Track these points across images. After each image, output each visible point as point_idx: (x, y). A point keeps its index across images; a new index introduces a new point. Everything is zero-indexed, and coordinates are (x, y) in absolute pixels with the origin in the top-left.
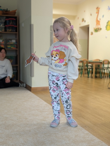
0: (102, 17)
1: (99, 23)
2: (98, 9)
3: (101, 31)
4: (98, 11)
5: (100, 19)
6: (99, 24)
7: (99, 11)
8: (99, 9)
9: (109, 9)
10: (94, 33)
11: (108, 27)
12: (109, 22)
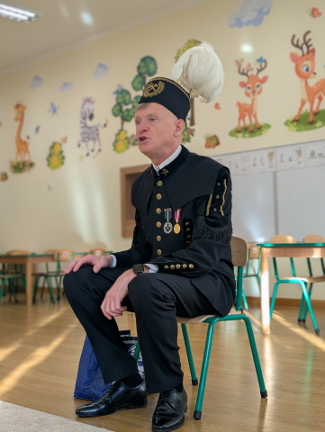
0: (34, 131)
1: (27, 148)
2: (21, 109)
3: (33, 171)
4: (20, 115)
5: (28, 137)
6: (26, 151)
7: (23, 114)
8: (24, 108)
9: (54, 111)
10: (11, 175)
11: (55, 160)
12: (57, 146)
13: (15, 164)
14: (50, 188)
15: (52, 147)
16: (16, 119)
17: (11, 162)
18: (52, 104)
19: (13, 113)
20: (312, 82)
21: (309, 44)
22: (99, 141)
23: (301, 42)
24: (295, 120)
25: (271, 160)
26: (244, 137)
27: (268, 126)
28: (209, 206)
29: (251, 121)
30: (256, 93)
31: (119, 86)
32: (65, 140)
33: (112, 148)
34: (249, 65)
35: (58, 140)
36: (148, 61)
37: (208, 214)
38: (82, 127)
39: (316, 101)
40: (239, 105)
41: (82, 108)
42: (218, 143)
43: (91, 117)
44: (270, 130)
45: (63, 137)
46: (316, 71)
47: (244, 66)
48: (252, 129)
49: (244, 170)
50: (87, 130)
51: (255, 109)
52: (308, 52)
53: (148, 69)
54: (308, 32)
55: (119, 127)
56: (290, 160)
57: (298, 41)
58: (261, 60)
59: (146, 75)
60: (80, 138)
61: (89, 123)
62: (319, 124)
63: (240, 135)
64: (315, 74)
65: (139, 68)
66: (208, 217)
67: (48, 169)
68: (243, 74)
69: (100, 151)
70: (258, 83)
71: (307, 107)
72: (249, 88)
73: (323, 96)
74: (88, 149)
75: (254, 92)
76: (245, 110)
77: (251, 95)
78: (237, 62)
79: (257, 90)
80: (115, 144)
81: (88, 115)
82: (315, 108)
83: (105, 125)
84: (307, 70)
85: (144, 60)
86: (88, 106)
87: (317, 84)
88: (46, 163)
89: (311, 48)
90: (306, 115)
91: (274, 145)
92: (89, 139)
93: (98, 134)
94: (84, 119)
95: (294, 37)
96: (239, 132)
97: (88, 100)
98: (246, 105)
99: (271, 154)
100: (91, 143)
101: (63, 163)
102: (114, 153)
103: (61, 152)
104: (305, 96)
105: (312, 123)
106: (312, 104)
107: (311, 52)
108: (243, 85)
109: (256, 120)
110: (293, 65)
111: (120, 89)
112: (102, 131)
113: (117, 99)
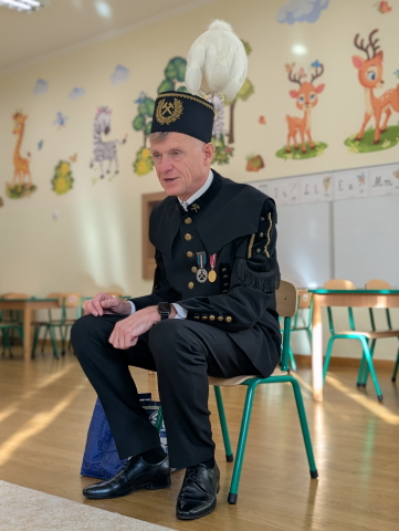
0: (36, 147)
1: (27, 167)
2: (20, 120)
3: (35, 195)
4: (20, 126)
5: (29, 154)
6: (27, 171)
7: (23, 125)
8: (25, 118)
9: (62, 123)
10: (7, 201)
11: (62, 182)
12: (64, 166)
13: (13, 187)
14: (55, 218)
15: (58, 167)
16: (15, 132)
17: (7, 185)
18: (59, 114)
19: (11, 124)
20: (379, 92)
21: (376, 45)
22: (116, 160)
23: (366, 43)
24: (357, 139)
25: (326, 187)
26: (294, 158)
27: (324, 146)
28: (250, 247)
29: (303, 139)
30: (310, 105)
31: (142, 93)
32: (74, 158)
33: (132, 169)
34: (302, 69)
35: (66, 158)
36: (177, 62)
37: (250, 256)
38: (96, 143)
39: (384, 115)
40: (289, 119)
41: (96, 119)
42: (262, 166)
43: (107, 131)
44: (326, 150)
45: (72, 154)
46: (383, 78)
47: (296, 71)
48: (304, 149)
49: (294, 198)
50: (102, 147)
51: (308, 125)
52: (375, 56)
53: (178, 73)
54: (375, 31)
55: (141, 144)
56: (351, 187)
57: (362, 41)
58: (316, 64)
59: (175, 80)
60: (92, 156)
61: (105, 138)
62: (386, 144)
63: (290, 156)
64: (382, 82)
65: (166, 71)
66: (251, 259)
67: (53, 194)
68: (295, 81)
69: (117, 172)
70: (312, 93)
71: (372, 123)
72: (302, 98)
73: (392, 109)
74: (102, 170)
75: (307, 103)
76: (296, 126)
77: (304, 107)
78: (287, 66)
79: (312, 101)
80: (136, 165)
81: (103, 128)
82: (381, 125)
83: (124, 141)
84: (373, 77)
85: (172, 61)
86: (103, 117)
87: (385, 95)
88: (50, 186)
89: (378, 51)
90: (371, 133)
91: (331, 169)
92: (104, 158)
93: (115, 152)
94: (99, 133)
95: (357, 36)
96: (288, 152)
97: (103, 110)
98: (298, 119)
99: (327, 180)
100: (106, 163)
101: (71, 187)
102: (135, 176)
103: (69, 173)
104: (370, 110)
105: (378, 142)
106: (378, 120)
107: (379, 56)
108: (294, 94)
109: (310, 137)
110: (355, 71)
111: (143, 97)
112: (120, 149)
113: (139, 109)
